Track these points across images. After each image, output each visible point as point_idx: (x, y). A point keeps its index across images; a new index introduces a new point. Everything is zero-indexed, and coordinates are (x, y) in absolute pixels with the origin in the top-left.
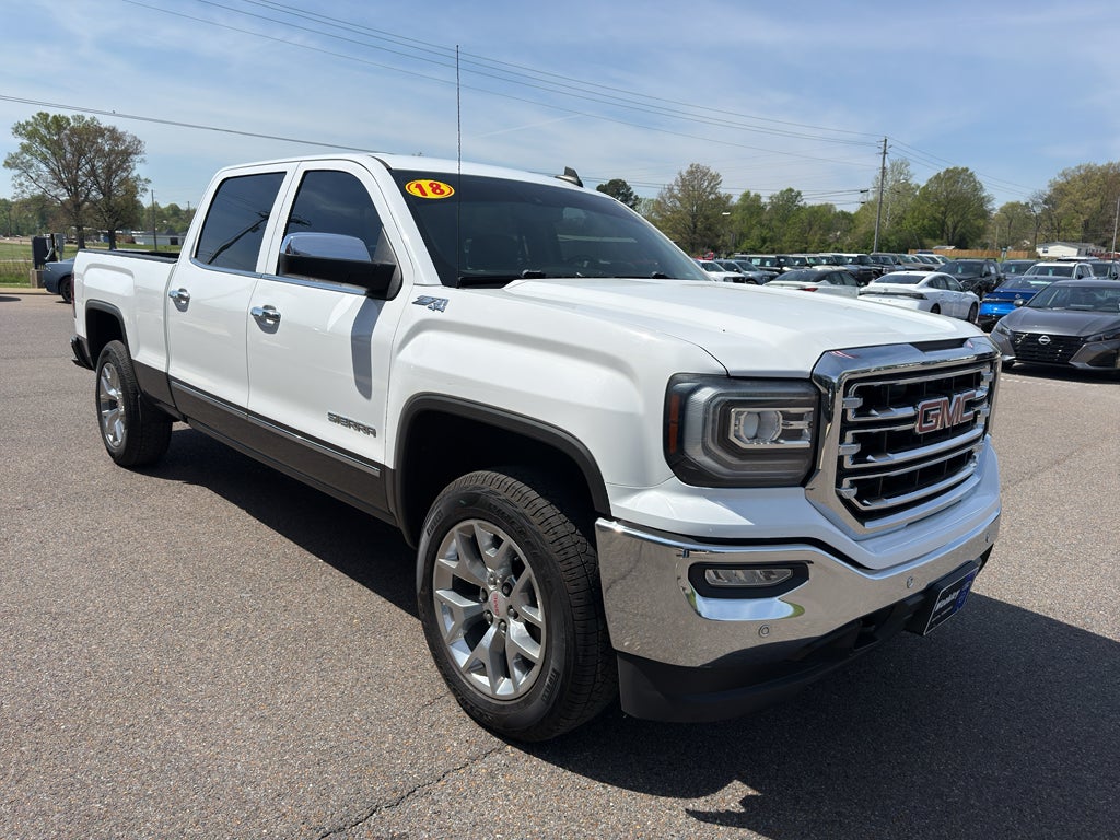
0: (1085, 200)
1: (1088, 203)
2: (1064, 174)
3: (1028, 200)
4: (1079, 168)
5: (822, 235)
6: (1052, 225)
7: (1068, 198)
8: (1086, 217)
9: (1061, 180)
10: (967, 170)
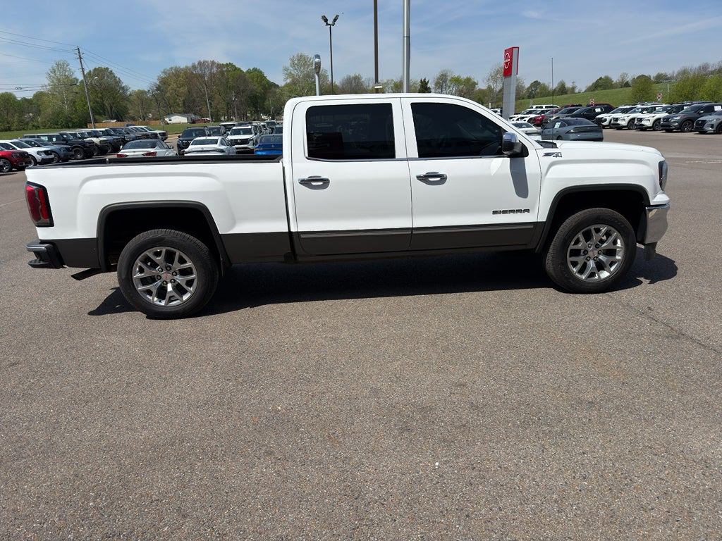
0: (180, 88)
1: (181, 90)
2: (164, 72)
3: (149, 89)
4: (172, 68)
5: (19, 117)
6: (166, 103)
7: (170, 87)
8: (183, 98)
9: (163, 76)
10: (107, 69)
